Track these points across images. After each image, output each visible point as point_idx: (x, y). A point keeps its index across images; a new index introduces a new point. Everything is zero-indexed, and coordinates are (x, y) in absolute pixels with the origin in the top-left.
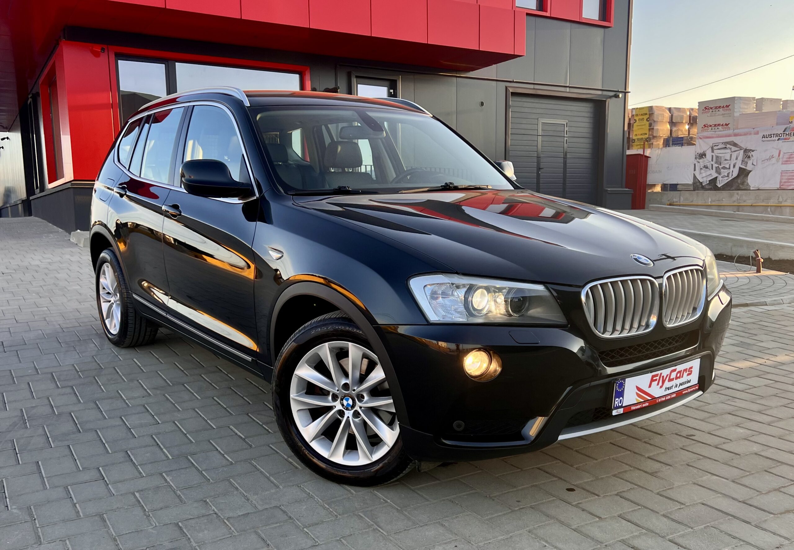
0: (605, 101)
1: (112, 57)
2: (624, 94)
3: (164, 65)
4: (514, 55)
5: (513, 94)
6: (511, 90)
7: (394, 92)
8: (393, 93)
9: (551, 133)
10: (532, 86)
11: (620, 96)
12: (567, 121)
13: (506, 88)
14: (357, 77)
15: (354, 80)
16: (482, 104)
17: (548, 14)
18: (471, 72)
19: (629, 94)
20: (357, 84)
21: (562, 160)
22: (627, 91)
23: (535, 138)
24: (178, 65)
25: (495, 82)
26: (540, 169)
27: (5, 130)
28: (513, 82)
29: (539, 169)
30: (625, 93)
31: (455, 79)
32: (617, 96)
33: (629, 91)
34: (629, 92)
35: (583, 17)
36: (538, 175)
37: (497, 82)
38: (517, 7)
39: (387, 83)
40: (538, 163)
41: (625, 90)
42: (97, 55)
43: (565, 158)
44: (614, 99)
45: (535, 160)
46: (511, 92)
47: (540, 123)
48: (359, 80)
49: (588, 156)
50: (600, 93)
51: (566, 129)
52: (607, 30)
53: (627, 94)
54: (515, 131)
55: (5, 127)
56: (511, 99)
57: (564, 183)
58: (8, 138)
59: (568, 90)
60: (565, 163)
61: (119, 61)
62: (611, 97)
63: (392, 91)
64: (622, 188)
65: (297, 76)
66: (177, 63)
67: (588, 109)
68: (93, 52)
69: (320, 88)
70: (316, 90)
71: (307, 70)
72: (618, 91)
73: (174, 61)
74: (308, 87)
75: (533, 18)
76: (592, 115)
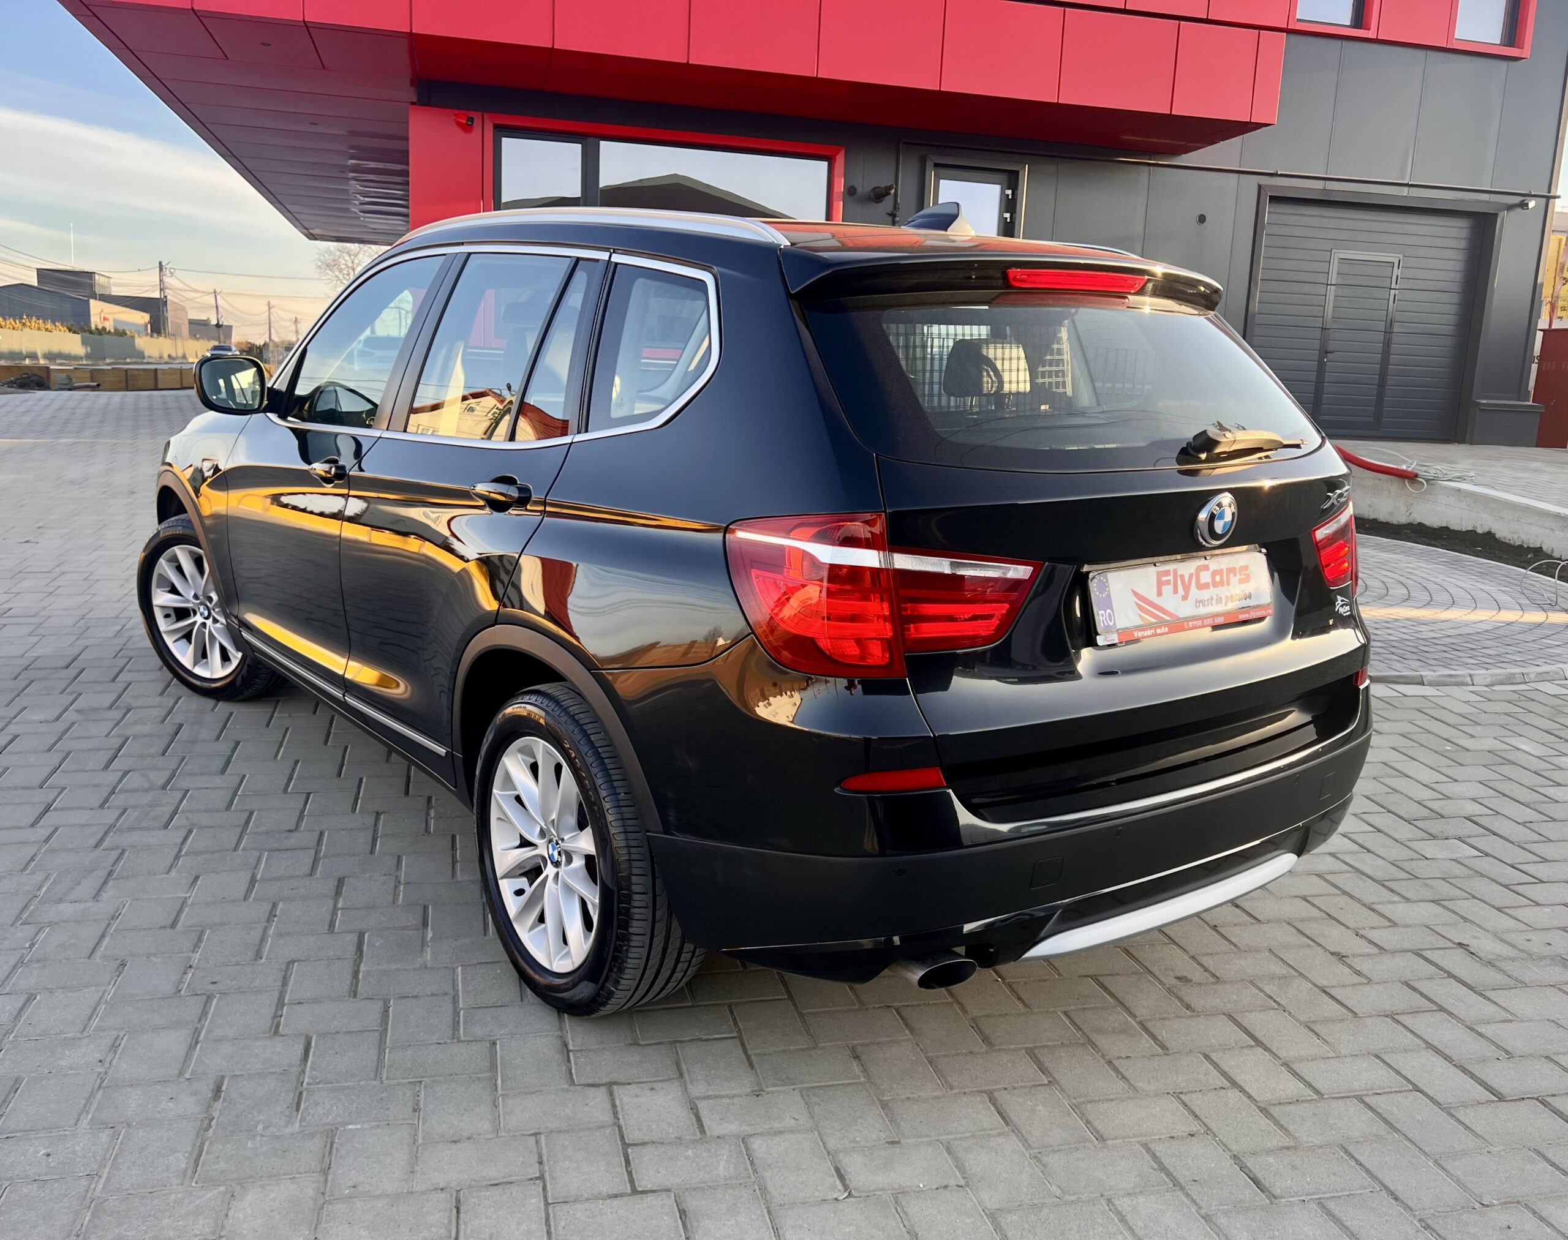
0: (1496, 215)
1: (489, 130)
2: (1544, 200)
3: (580, 145)
4: (1250, 123)
5: (1272, 199)
6: (1270, 192)
7: (1013, 194)
8: (1010, 199)
9: (1359, 281)
10: (1319, 185)
11: (1532, 204)
12: (1401, 256)
13: (1260, 187)
14: (936, 165)
15: (931, 170)
16: (1202, 219)
17: (1371, 34)
18: (1180, 155)
19: (1557, 200)
20: (938, 178)
21: (1380, 337)
22: (1552, 194)
23: (1321, 290)
24: (603, 144)
25: (1236, 175)
26: (1327, 352)
28: (1276, 175)
29: (1325, 352)
30: (1548, 198)
31: (1145, 169)
32: (1523, 205)
33: (1558, 194)
34: (1559, 197)
35: (1456, 37)
36: (1321, 366)
37: (1241, 175)
39: (1003, 177)
40: (1324, 341)
41: (1549, 192)
43: (1388, 332)
44: (1519, 210)
45: (1317, 333)
46: (1271, 197)
47: (1336, 260)
48: (942, 171)
49: (1449, 329)
50: (1486, 197)
51: (1397, 272)
52: (1516, 64)
53: (1551, 201)
54: (1274, 275)
56: (1268, 208)
57: (1382, 384)
59: (1405, 190)
60: (1387, 344)
61: (504, 139)
62: (1510, 207)
63: (1009, 192)
64: (1518, 400)
65: (824, 165)
66: (602, 143)
67: (1455, 232)
68: (459, 124)
69: (864, 186)
70: (855, 190)
71: (837, 154)
72: (1530, 195)
73: (597, 139)
74: (840, 186)
75: (1337, 43)
76: (1463, 244)
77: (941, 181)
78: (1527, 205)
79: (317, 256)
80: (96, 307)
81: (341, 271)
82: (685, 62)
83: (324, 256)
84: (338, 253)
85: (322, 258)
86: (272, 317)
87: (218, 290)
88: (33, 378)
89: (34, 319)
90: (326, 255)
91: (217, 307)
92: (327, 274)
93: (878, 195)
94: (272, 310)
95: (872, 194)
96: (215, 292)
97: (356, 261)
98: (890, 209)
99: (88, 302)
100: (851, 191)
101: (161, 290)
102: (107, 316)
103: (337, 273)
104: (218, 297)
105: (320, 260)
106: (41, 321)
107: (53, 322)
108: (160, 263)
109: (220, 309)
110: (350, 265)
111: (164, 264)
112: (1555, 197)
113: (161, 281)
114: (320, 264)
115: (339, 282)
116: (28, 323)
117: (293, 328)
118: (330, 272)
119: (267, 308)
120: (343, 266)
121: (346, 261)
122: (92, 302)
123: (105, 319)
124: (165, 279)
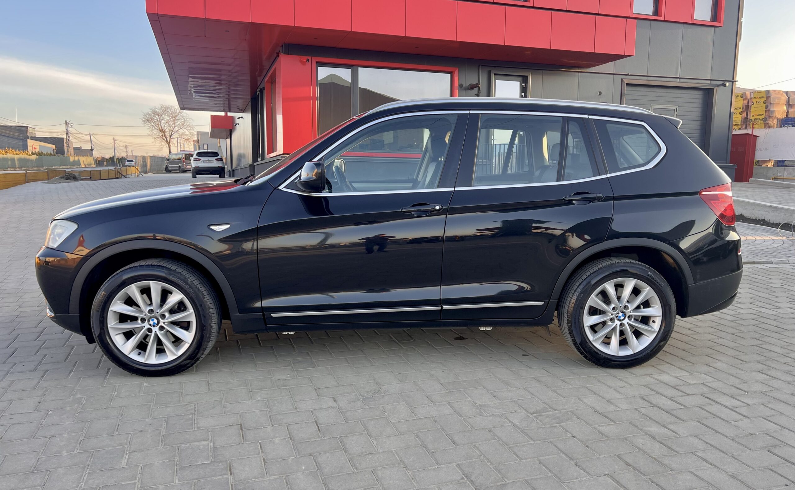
0: (713, 89)
1: (314, 64)
2: (731, 83)
3: (350, 69)
4: (625, 55)
5: (628, 85)
6: (626, 82)
7: (525, 85)
8: (524, 87)
10: (645, 78)
11: (727, 84)
12: (677, 106)
13: (622, 80)
14: (496, 74)
15: (493, 76)
16: (600, 93)
17: (662, 18)
18: (592, 68)
19: (736, 82)
20: (495, 79)
22: (734, 80)
25: (612, 76)
27: (240, 111)
28: (628, 75)
30: (733, 82)
31: (576, 74)
32: (724, 85)
33: (737, 80)
34: (737, 81)
35: (695, 19)
37: (614, 75)
38: (634, 13)
39: (520, 78)
41: (733, 79)
42: (303, 63)
44: (722, 87)
46: (626, 84)
47: (652, 108)
48: (497, 76)
50: (709, 82)
51: (676, 113)
52: (717, 29)
53: (734, 83)
55: (241, 109)
56: (625, 88)
58: (242, 118)
59: (678, 80)
61: (319, 67)
62: (718, 86)
63: (524, 84)
64: (726, 163)
65: (448, 75)
66: (359, 68)
67: (697, 96)
68: (301, 62)
69: (466, 84)
70: (462, 85)
71: (456, 70)
72: (726, 81)
73: (357, 67)
74: (456, 84)
75: (649, 22)
76: (700, 101)
77: (497, 81)
78: (726, 85)
79: (143, 116)
80: (30, 142)
81: (154, 123)
82: (404, 36)
83: (146, 116)
84: (153, 115)
85: (145, 117)
86: (116, 145)
87: (91, 133)
88: (71, 175)
89: (11, 149)
90: (147, 116)
91: (91, 141)
92: (148, 124)
93: (472, 87)
94: (115, 142)
95: (469, 87)
96: (90, 134)
97: (161, 118)
98: (476, 93)
99: (27, 140)
100: (461, 86)
101: (66, 134)
102: (36, 147)
103: (152, 124)
104: (91, 136)
105: (144, 118)
106: (14, 150)
107: (19, 150)
108: (66, 121)
109: (93, 142)
110: (159, 120)
111: (68, 122)
112: (735, 81)
113: (67, 129)
114: (144, 120)
115: (154, 128)
116: (8, 151)
117: (125, 150)
118: (150, 124)
119: (113, 141)
120: (155, 121)
121: (156, 118)
122: (28, 140)
123: (35, 148)
124: (69, 129)
